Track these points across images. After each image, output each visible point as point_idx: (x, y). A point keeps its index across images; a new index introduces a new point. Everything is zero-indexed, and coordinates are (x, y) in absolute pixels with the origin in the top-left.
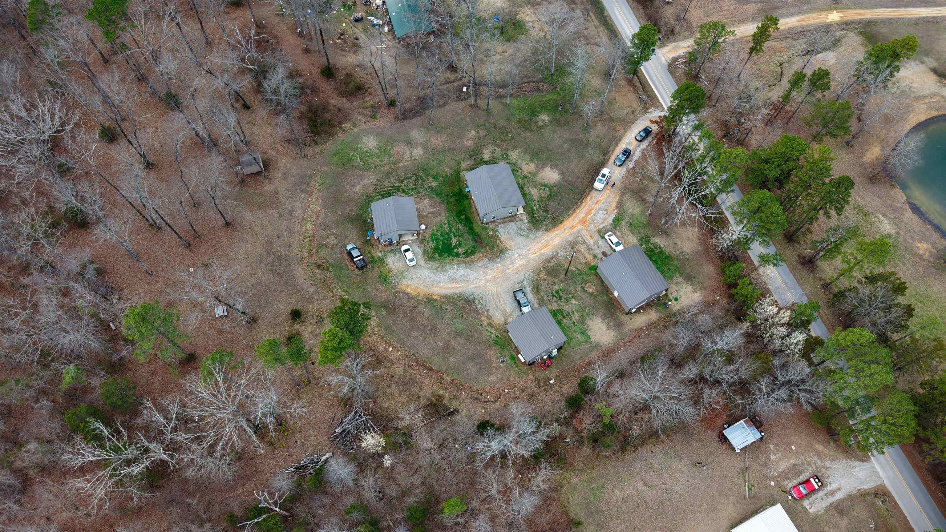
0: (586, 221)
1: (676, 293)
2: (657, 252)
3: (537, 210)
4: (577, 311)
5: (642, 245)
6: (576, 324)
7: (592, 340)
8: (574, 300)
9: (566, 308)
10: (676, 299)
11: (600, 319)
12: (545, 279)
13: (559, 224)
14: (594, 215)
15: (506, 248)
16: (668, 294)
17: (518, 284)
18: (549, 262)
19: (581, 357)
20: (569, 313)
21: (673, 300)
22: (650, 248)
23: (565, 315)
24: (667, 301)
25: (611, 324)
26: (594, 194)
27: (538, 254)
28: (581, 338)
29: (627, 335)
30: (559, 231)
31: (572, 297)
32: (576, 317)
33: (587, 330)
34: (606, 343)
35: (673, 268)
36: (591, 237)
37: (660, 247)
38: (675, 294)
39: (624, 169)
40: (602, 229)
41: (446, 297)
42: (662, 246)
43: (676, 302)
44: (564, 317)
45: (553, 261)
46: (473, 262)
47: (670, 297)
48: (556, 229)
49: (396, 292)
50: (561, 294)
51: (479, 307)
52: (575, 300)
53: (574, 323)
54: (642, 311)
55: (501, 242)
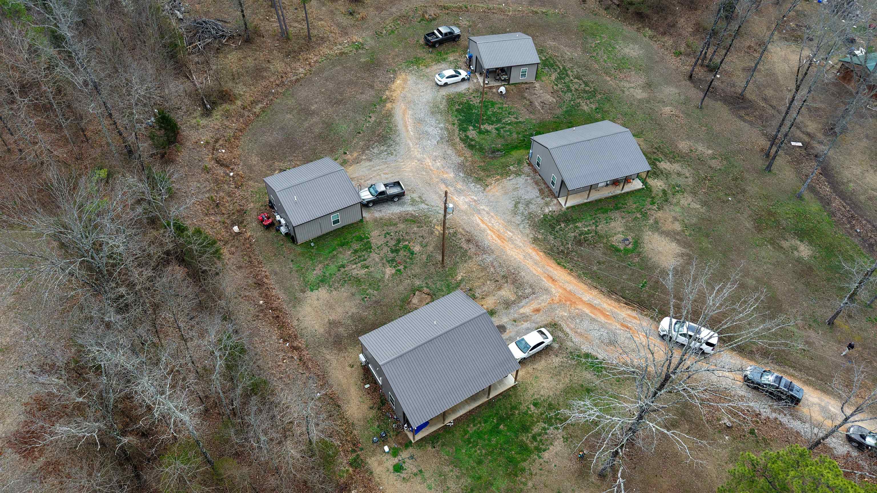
0: (573, 303)
1: (415, 470)
2: (525, 438)
3: (577, 227)
4: (369, 274)
5: (535, 405)
6: (342, 270)
7: (309, 293)
8: (394, 271)
9: (375, 257)
10: (398, 468)
11: (354, 310)
12: (432, 233)
13: (554, 259)
14: (593, 320)
15: (487, 186)
16: (410, 450)
17: (420, 197)
18: (469, 241)
19: (276, 274)
20: (365, 260)
21: (396, 460)
22: (533, 423)
23: (359, 254)
24: (394, 445)
25: (341, 330)
26: (646, 323)
27: (482, 226)
28: (313, 275)
29: (315, 355)
30: (537, 258)
31: (399, 271)
32: (357, 271)
33: (330, 286)
34: (300, 316)
35: (483, 471)
36: (538, 310)
37: (538, 449)
38: (410, 467)
39: (741, 390)
40: (563, 331)
41: (389, 115)
42: (546, 455)
43: (391, 468)
44: (356, 251)
45: (471, 246)
46: (454, 145)
47: (405, 454)
48: (541, 254)
49: (395, 71)
50: (402, 253)
51: (376, 151)
52: (393, 275)
53: (343, 266)
54: (367, 386)
55: (498, 180)
